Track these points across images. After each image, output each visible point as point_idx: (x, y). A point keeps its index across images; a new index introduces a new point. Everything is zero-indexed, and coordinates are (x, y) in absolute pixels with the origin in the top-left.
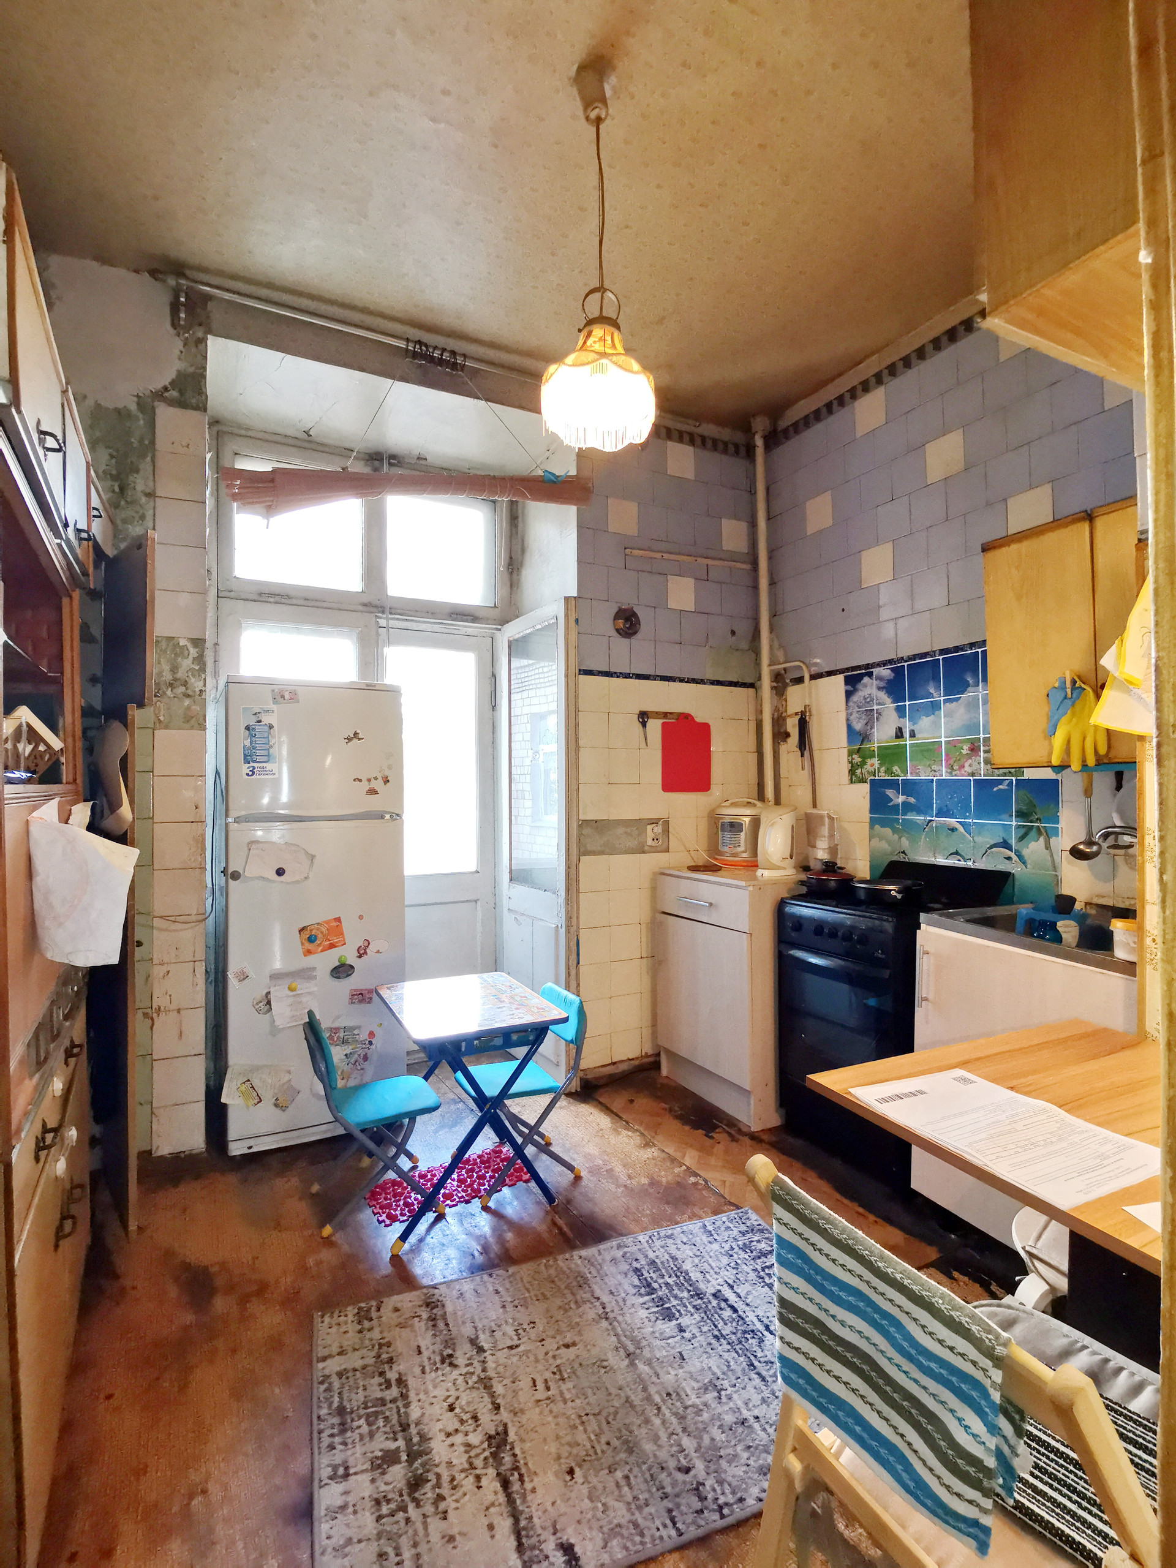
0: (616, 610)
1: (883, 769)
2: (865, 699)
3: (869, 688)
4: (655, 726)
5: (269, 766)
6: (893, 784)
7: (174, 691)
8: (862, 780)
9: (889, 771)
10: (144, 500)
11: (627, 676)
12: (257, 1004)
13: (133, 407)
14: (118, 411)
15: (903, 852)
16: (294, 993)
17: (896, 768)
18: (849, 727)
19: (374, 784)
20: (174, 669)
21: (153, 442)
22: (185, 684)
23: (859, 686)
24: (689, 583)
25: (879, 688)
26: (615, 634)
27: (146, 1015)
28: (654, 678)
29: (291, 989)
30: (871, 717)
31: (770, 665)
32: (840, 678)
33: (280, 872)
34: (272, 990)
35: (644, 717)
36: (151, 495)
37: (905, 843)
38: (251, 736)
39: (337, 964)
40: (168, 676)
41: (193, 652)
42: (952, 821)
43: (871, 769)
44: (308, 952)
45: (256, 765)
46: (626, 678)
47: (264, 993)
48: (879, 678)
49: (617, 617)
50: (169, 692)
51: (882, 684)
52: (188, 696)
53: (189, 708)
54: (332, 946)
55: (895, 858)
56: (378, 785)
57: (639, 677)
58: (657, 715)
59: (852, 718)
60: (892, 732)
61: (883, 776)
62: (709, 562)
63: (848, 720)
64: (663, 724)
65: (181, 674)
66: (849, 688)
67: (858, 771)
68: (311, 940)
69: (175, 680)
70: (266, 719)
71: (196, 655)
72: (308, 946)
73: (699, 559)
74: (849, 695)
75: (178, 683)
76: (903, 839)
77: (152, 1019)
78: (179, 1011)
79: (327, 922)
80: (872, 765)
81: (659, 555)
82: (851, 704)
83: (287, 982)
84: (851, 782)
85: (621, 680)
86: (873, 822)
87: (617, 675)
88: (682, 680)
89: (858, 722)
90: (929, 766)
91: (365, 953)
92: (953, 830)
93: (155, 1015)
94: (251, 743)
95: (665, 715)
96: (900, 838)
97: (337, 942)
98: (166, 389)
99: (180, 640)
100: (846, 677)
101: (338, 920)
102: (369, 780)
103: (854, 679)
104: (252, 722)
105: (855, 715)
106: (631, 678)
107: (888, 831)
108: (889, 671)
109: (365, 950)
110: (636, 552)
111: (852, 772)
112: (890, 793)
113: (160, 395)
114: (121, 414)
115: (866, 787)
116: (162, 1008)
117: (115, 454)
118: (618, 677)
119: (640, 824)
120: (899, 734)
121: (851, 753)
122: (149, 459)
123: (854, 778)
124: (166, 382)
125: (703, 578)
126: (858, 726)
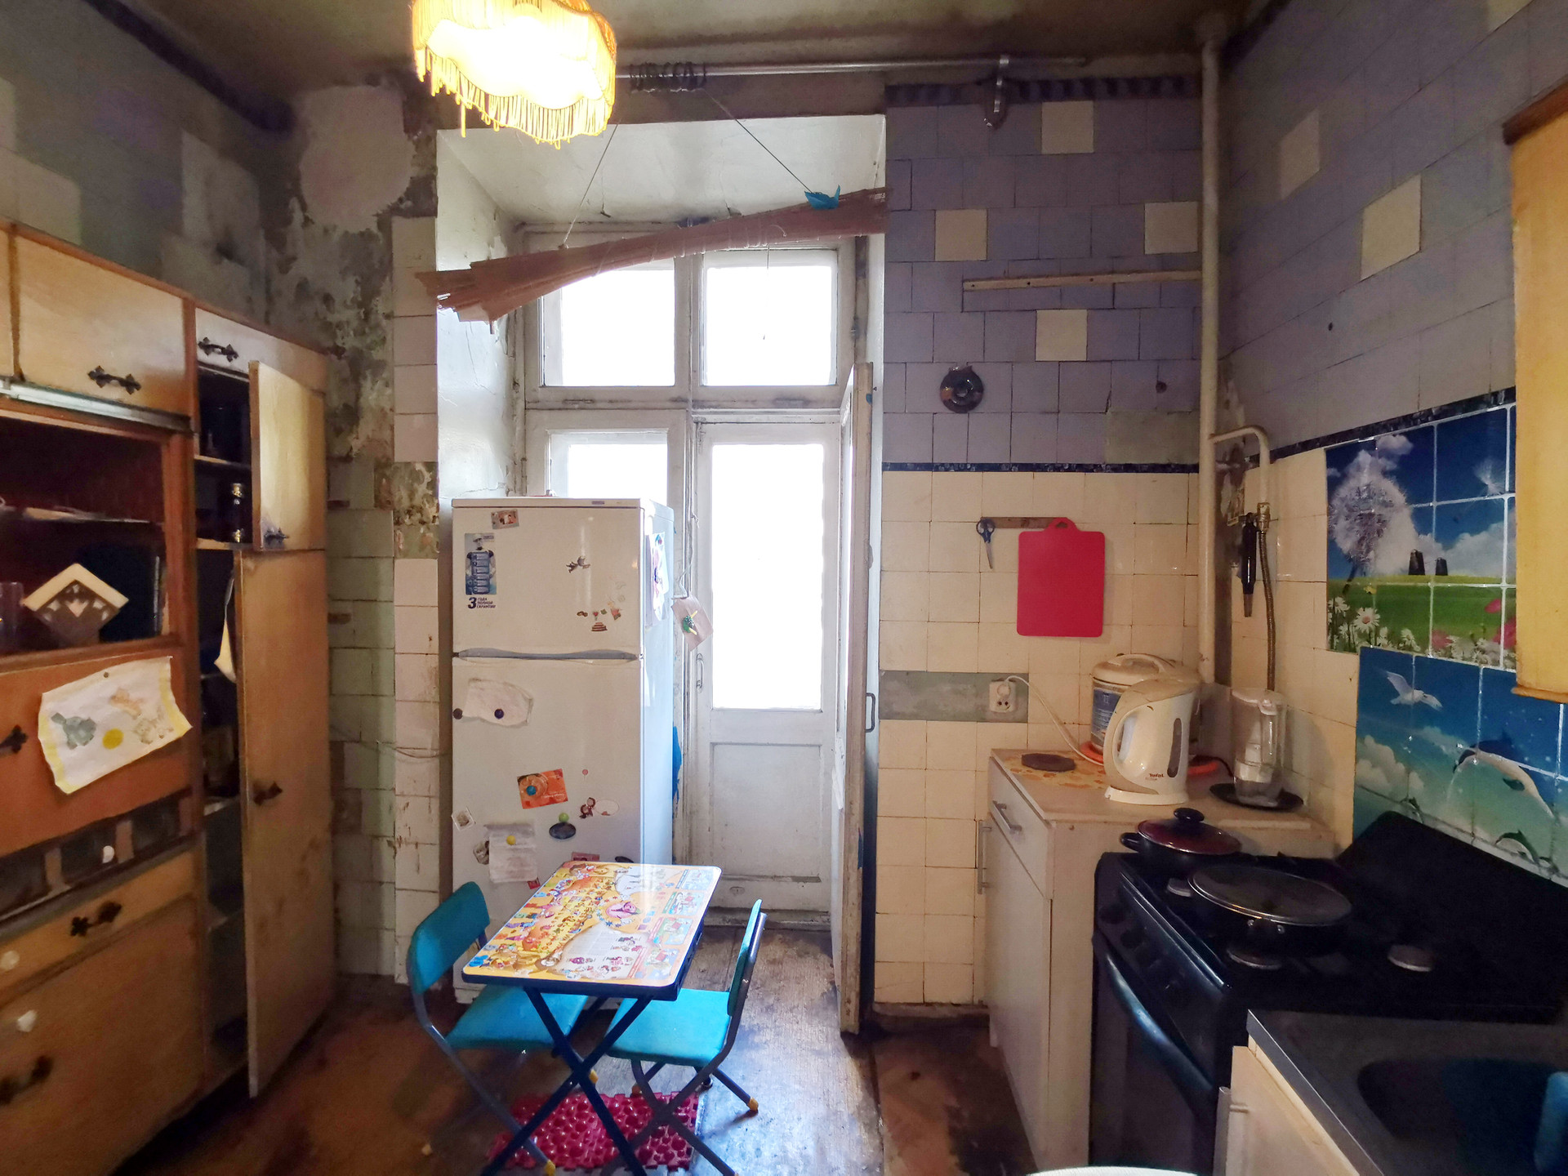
0: (945, 372)
1: (1384, 631)
2: (1359, 493)
3: (1366, 472)
4: (1007, 541)
5: (489, 597)
6: (1400, 663)
7: (412, 517)
8: (1349, 648)
9: (1394, 637)
10: (384, 322)
11: (961, 468)
12: (478, 852)
13: (374, 229)
14: (362, 234)
15: (1413, 801)
16: (513, 847)
17: (1406, 633)
18: (1332, 545)
19: (602, 619)
20: (411, 496)
21: (391, 261)
22: (421, 510)
23: (1351, 469)
24: (1077, 318)
25: (1386, 474)
26: (942, 408)
27: (390, 843)
28: (1010, 467)
29: (510, 843)
30: (1371, 527)
31: (1212, 436)
32: (1318, 455)
33: (499, 714)
34: (491, 840)
35: (987, 526)
36: (389, 316)
37: (1417, 784)
38: (473, 565)
39: (557, 822)
40: (406, 503)
41: (427, 476)
42: (1513, 767)
43: (1365, 628)
44: (527, 805)
45: (477, 596)
46: (960, 470)
47: (484, 843)
48: (1387, 454)
49: (945, 383)
50: (407, 520)
51: (1390, 465)
52: (423, 523)
53: (424, 535)
54: (552, 801)
55: (1398, 809)
56: (608, 620)
57: (981, 467)
58: (1010, 522)
59: (1337, 528)
60: (1405, 561)
61: (1383, 642)
62: (1116, 278)
63: (1330, 532)
64: (1022, 536)
65: (417, 501)
66: (1333, 471)
67: (1344, 629)
68: (530, 791)
69: (413, 507)
70: (487, 546)
71: (430, 480)
72: (527, 798)
73: (1097, 278)
74: (1333, 484)
75: (414, 510)
76: (1414, 776)
77: (394, 848)
78: (417, 844)
79: (547, 774)
80: (1366, 621)
81: (1023, 283)
82: (1336, 502)
83: (505, 834)
84: (1332, 647)
85: (952, 474)
86: (1362, 730)
87: (946, 467)
88: (1057, 468)
89: (1347, 536)
90: (1474, 641)
91: (590, 813)
92: (1516, 785)
93: (397, 845)
94: (473, 572)
95: (1025, 522)
96: (1408, 772)
97: (558, 798)
98: (401, 200)
99: (417, 465)
100: (1329, 453)
101: (559, 773)
102: (596, 614)
103: (1341, 457)
104: (474, 550)
105: (1343, 523)
106: (969, 470)
107: (1386, 752)
108: (1403, 439)
109: (590, 810)
110: (981, 285)
111: (1333, 629)
112: (1395, 679)
113: (395, 210)
114: (366, 236)
115: (1352, 662)
116: (403, 839)
117: (359, 280)
118: (947, 470)
119: (979, 681)
120: (1417, 565)
121: (1332, 593)
122: (388, 279)
123: (1336, 641)
124: (400, 193)
125: (1104, 307)
126: (1346, 545)
